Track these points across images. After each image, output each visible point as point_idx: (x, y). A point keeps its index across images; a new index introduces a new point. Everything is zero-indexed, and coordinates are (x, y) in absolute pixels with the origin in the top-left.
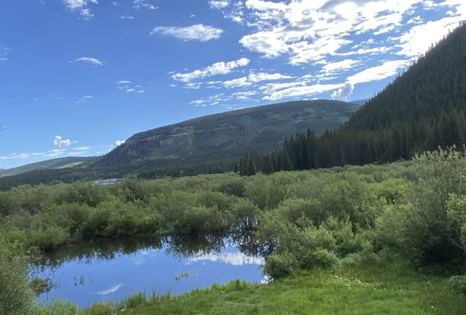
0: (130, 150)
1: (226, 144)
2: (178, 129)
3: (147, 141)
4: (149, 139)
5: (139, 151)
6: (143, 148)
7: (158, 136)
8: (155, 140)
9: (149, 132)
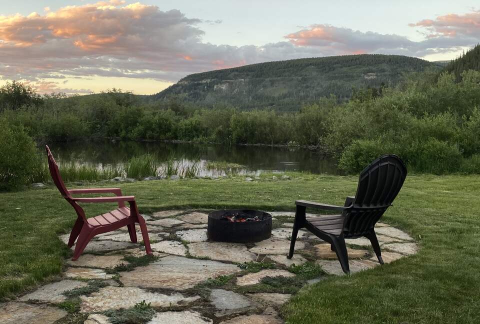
0: (182, 91)
1: (285, 96)
2: (235, 75)
3: (202, 84)
4: (204, 82)
5: (192, 94)
6: (196, 91)
7: (213, 80)
8: (210, 83)
9: (204, 75)
